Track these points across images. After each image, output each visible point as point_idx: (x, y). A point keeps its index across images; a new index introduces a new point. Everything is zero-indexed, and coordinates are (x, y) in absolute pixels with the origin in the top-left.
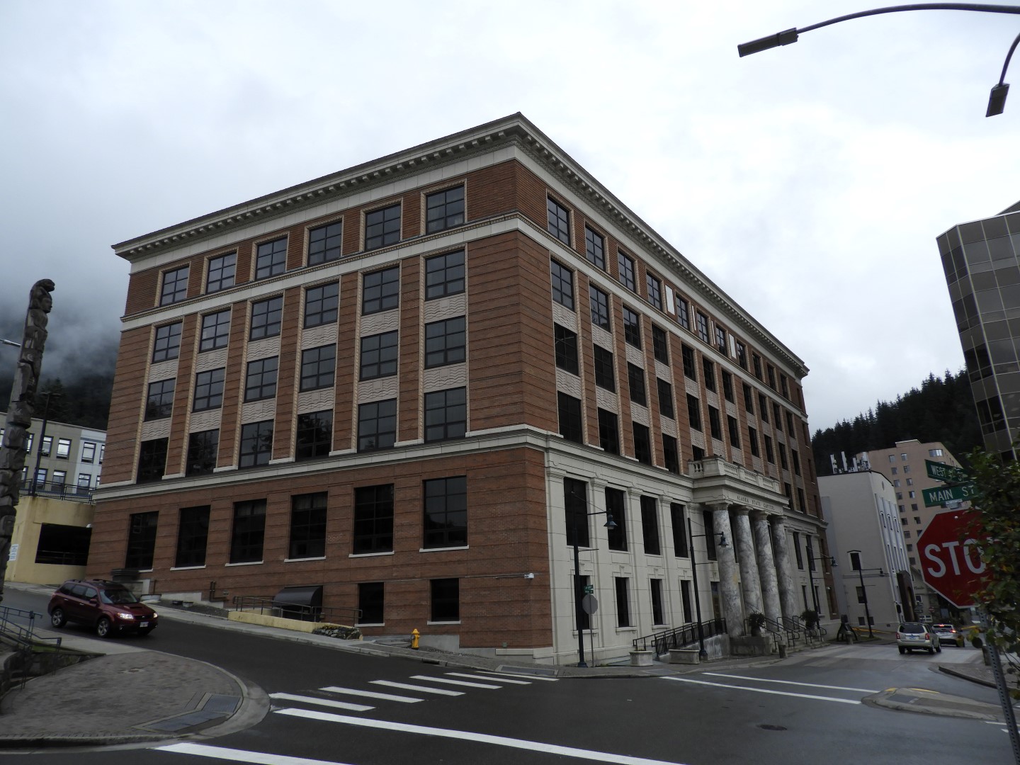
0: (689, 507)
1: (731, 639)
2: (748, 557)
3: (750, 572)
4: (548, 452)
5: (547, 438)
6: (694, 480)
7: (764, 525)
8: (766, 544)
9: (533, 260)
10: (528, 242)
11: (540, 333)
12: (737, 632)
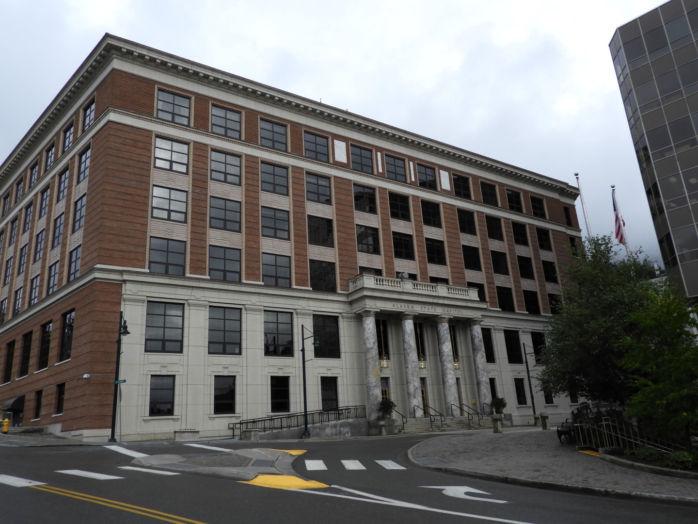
0: (343, 317)
1: (368, 423)
2: (408, 355)
3: (410, 367)
4: (125, 283)
5: (121, 272)
6: (348, 295)
7: (443, 327)
8: (444, 343)
9: (129, 141)
10: (125, 128)
11: (130, 194)
12: (374, 416)
